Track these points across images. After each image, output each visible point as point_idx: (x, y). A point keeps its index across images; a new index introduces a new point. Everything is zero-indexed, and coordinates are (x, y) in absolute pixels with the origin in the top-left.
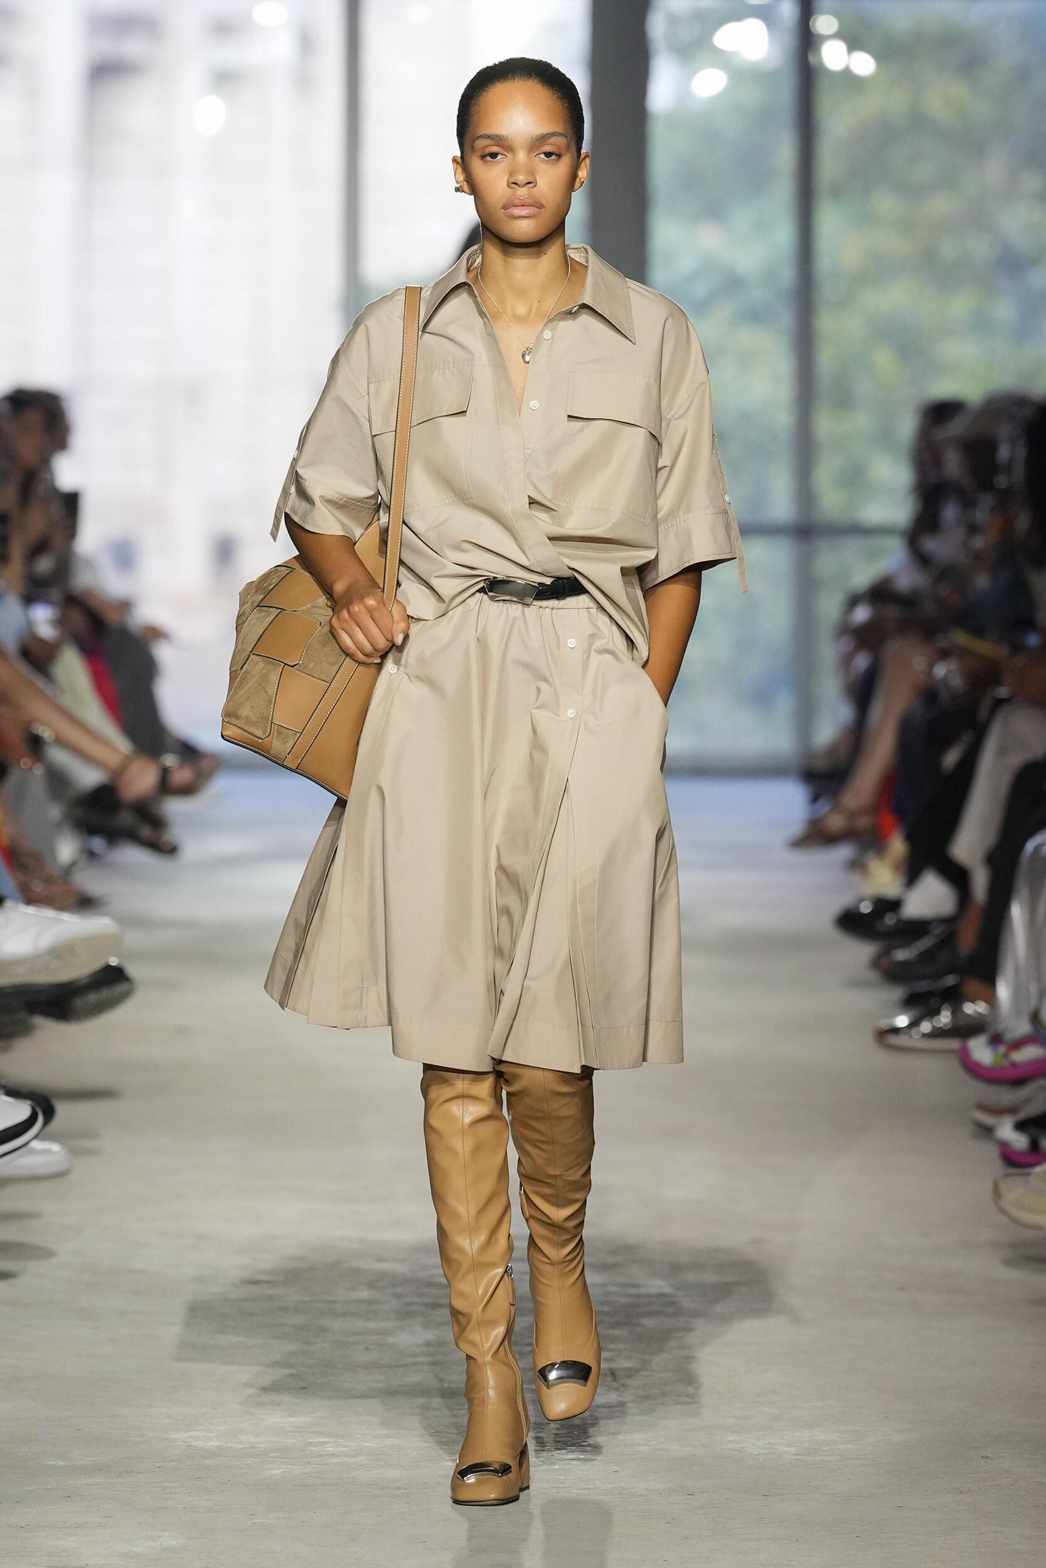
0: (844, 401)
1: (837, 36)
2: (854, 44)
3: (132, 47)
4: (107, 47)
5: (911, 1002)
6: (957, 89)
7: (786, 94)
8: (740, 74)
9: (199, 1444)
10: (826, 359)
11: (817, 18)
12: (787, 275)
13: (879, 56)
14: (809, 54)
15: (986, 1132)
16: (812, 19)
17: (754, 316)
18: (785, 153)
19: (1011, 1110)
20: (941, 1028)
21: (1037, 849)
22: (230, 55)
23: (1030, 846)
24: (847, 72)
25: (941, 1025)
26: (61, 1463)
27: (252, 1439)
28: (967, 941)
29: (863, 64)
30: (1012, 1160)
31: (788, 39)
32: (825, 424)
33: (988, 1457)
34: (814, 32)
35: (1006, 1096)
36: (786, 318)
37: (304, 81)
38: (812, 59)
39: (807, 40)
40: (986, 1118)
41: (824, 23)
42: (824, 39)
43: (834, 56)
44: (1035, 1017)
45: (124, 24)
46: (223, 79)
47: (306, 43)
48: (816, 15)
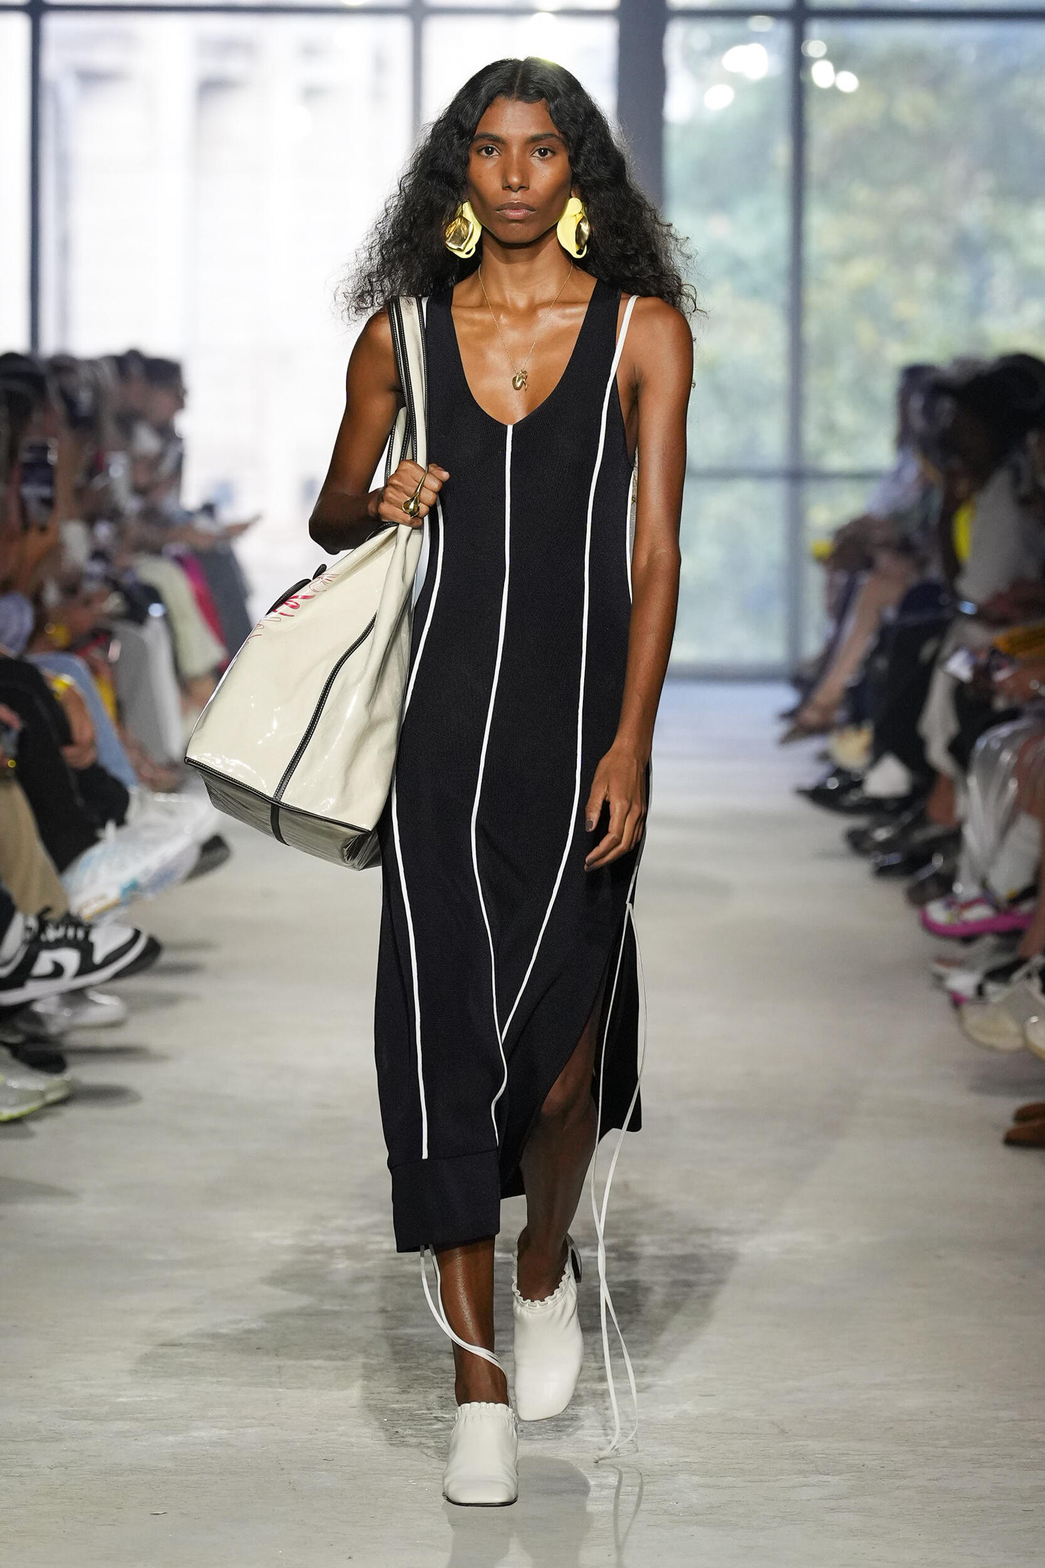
0: (829, 361)
1: (828, 57)
2: (840, 64)
3: (234, 66)
4: (213, 66)
6: (925, 100)
7: (782, 104)
8: (745, 89)
10: (812, 328)
11: (808, 43)
12: (782, 259)
13: (861, 74)
14: (801, 73)
16: (803, 44)
17: (755, 292)
18: (781, 152)
21: (987, 744)
22: (317, 72)
23: (981, 744)
24: (834, 91)
26: (160, 1258)
27: (321, 1238)
29: (848, 82)
31: (784, 58)
32: (814, 383)
33: (939, 1257)
34: (805, 55)
35: (959, 951)
36: (782, 292)
37: (378, 95)
38: (802, 77)
39: (799, 63)
40: (941, 969)
41: (815, 47)
42: (813, 60)
43: (822, 74)
44: (984, 883)
45: (228, 46)
46: (311, 92)
47: (379, 63)
48: (807, 41)
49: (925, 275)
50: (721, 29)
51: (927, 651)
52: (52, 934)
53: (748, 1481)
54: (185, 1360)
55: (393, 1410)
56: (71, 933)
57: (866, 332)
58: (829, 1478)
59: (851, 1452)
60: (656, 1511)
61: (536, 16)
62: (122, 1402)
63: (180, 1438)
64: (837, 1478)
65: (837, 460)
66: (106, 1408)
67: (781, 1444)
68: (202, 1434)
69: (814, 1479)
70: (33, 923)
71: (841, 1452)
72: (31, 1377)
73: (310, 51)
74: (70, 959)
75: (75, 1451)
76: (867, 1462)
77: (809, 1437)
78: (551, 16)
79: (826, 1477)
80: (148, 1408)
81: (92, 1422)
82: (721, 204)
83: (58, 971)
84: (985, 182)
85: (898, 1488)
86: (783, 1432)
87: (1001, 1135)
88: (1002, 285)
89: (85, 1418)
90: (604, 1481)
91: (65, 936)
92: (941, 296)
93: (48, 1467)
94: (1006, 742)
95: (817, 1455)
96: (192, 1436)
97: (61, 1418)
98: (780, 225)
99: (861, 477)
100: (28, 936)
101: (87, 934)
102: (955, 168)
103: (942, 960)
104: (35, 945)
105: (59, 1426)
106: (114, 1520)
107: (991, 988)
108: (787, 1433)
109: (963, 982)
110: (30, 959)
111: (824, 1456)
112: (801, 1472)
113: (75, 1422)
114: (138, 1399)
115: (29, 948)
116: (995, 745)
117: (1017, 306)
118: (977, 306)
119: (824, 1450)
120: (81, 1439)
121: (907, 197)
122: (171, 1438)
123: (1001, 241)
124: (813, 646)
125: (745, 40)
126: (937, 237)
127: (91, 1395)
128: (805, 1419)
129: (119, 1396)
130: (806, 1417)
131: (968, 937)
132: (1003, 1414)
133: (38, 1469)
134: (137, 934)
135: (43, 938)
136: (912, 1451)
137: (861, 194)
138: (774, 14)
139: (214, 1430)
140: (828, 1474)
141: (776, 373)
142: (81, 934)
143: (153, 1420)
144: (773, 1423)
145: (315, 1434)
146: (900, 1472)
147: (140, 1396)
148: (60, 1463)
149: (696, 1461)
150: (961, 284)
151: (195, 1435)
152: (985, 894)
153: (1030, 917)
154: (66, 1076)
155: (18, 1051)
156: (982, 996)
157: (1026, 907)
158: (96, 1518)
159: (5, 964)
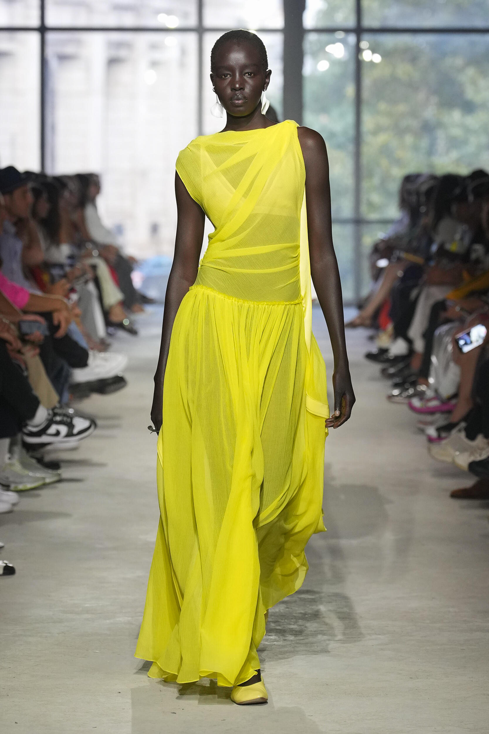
0: (371, 175)
1: (369, 49)
2: (374, 51)
3: (123, 53)
4: (114, 53)
5: (396, 386)
6: (408, 68)
7: (351, 69)
8: (334, 63)
12: (351, 132)
13: (382, 56)
14: (359, 55)
15: (422, 431)
16: (360, 43)
18: (350, 90)
19: (431, 423)
21: (440, 332)
22: (157, 55)
23: (437, 332)
24: (372, 63)
25: (409, 394)
26: (101, 546)
28: (416, 364)
29: (377, 58)
30: (431, 440)
31: (353, 50)
34: (360, 47)
35: (429, 418)
36: (351, 148)
37: (182, 65)
38: (360, 57)
39: (358, 50)
40: (421, 426)
41: (364, 44)
42: (363, 50)
43: (367, 56)
44: (436, 391)
45: (120, 45)
46: (154, 64)
47: (183, 52)
48: (361, 42)
49: (409, 139)
50: (324, 37)
51: (414, 293)
52: (58, 419)
53: (347, 638)
56: (65, 419)
57: (384, 162)
58: (379, 636)
59: (389, 626)
60: (309, 650)
62: (87, 606)
63: (112, 621)
64: (383, 636)
65: (373, 216)
66: (81, 609)
68: (121, 619)
69: (374, 637)
70: (51, 412)
71: (385, 626)
72: (49, 596)
73: (154, 47)
74: (63, 429)
75: (68, 627)
76: (395, 630)
80: (98, 609)
82: (324, 109)
83: (58, 433)
84: (434, 100)
85: (409, 640)
87: (449, 494)
88: (441, 143)
89: (72, 613)
90: (286, 638)
91: (63, 420)
92: (416, 148)
93: (57, 633)
94: (448, 333)
97: (62, 613)
98: (350, 118)
99: (385, 222)
100: (48, 417)
101: (71, 421)
102: (421, 95)
103: (421, 422)
104: (51, 421)
105: (62, 616)
106: (85, 655)
107: (443, 435)
109: (432, 432)
110: (47, 427)
111: (378, 627)
112: (368, 634)
113: (68, 615)
114: (94, 605)
115: (48, 422)
117: (448, 151)
118: (431, 151)
119: (378, 625)
120: (70, 621)
121: (401, 108)
122: (108, 621)
123: (441, 125)
124: (365, 292)
125: (333, 42)
126: (415, 124)
127: (74, 604)
129: (86, 604)
131: (432, 412)
132: (451, 610)
133: (53, 634)
135: (54, 419)
136: (415, 625)
137: (383, 106)
138: (347, 31)
139: (125, 617)
140: (380, 635)
141: (349, 181)
142: (69, 421)
143: (100, 613)
146: (410, 634)
148: (62, 632)
150: (424, 143)
151: (117, 619)
152: (437, 396)
153: (455, 406)
154: (59, 471)
155: (40, 461)
156: (440, 438)
157: (454, 402)
158: (77, 654)
159: (36, 426)
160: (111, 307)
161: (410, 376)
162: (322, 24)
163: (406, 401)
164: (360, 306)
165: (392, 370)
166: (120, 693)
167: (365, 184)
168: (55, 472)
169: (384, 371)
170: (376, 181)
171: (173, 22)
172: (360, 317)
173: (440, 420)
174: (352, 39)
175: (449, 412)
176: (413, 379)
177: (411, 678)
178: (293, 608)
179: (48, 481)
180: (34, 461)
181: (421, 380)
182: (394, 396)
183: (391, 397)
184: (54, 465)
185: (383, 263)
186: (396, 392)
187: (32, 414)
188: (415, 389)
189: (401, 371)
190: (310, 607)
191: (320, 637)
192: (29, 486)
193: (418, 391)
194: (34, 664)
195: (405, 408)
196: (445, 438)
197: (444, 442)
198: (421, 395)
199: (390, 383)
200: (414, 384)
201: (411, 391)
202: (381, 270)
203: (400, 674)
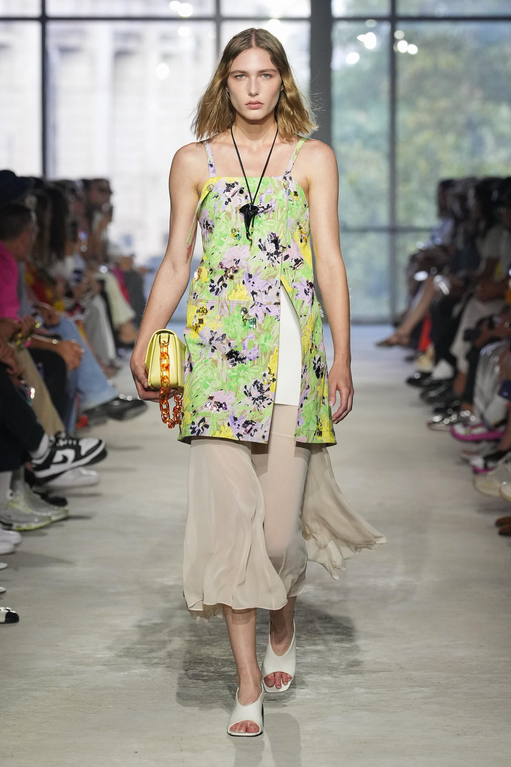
0: (407, 179)
1: (404, 39)
2: (410, 40)
3: (131, 45)
4: (121, 45)
5: (437, 411)
6: (451, 58)
7: (385, 61)
8: (365, 54)
9: (166, 583)
13: (420, 46)
14: (394, 46)
15: (466, 462)
16: (395, 33)
18: (384, 85)
19: (477, 453)
20: (452, 422)
21: (486, 352)
22: (169, 47)
23: (483, 352)
24: (407, 54)
25: (452, 421)
26: (113, 591)
28: (459, 388)
29: (413, 49)
30: (476, 471)
31: (386, 40)
33: (469, 587)
34: (395, 37)
35: (474, 447)
36: (386, 147)
37: (197, 57)
38: (395, 49)
39: (393, 41)
40: (466, 456)
41: (399, 34)
42: (399, 40)
43: (403, 47)
44: (482, 417)
45: (127, 36)
46: (166, 57)
47: (199, 43)
48: (397, 31)
49: (450, 138)
50: (356, 26)
51: (457, 310)
52: (62, 443)
53: (387, 691)
54: (127, 637)
55: (223, 660)
56: (70, 442)
57: (422, 165)
59: (433, 677)
61: (271, 21)
62: (99, 657)
63: (126, 673)
64: (427, 689)
66: (92, 660)
67: (401, 674)
68: (136, 671)
69: (416, 689)
70: (53, 438)
71: (428, 677)
72: (57, 646)
73: (165, 38)
74: (70, 454)
75: (78, 680)
76: (440, 682)
77: (413, 670)
78: (278, 21)
79: (422, 688)
80: (111, 660)
81: (85, 666)
82: (361, 105)
83: (65, 460)
84: (479, 93)
85: (455, 693)
86: (402, 668)
87: (496, 532)
88: (489, 141)
89: (82, 665)
90: (319, 691)
91: (68, 444)
92: (457, 148)
93: (66, 687)
94: (494, 352)
95: (417, 678)
96: (131, 672)
97: (71, 664)
98: (384, 116)
100: (51, 444)
101: (78, 442)
102: (464, 89)
103: (465, 452)
104: (54, 448)
105: (71, 668)
106: (97, 711)
107: (491, 464)
108: (403, 668)
109: (478, 462)
110: (52, 455)
111: (421, 678)
112: (410, 686)
113: (78, 667)
114: (106, 656)
115: (51, 450)
116: (489, 353)
117: (496, 151)
119: (420, 676)
120: (81, 674)
121: (443, 103)
122: (122, 673)
123: (486, 122)
124: (401, 307)
125: (365, 32)
127: (84, 654)
128: (412, 662)
129: (98, 654)
130: (412, 661)
131: (477, 440)
132: (502, 659)
133: (62, 688)
134: (100, 442)
135: (57, 445)
136: (462, 676)
137: (422, 103)
138: (379, 19)
139: (141, 669)
140: (423, 687)
141: (384, 185)
142: (75, 443)
143: (113, 665)
144: (397, 664)
145: (188, 671)
146: (456, 686)
147: (107, 654)
148: (71, 685)
149: (362, 681)
150: (467, 142)
151: (133, 672)
152: (483, 422)
153: (504, 433)
154: (66, 508)
155: (45, 496)
156: (486, 468)
157: (502, 429)
158: (89, 710)
159: (41, 458)
160: (121, 326)
161: (453, 400)
162: (352, 13)
163: (448, 428)
164: (397, 323)
165: (433, 394)
166: (136, 752)
167: (402, 189)
168: (62, 509)
169: (423, 395)
170: (414, 185)
171: (186, 11)
172: (396, 335)
173: (486, 448)
174: (386, 27)
175: (497, 440)
176: (456, 403)
177: (458, 735)
178: (326, 658)
179: (54, 518)
180: (38, 497)
181: (465, 405)
182: (435, 423)
183: (431, 424)
184: (61, 502)
185: (421, 276)
186: (437, 418)
187: (36, 445)
188: (458, 415)
189: (442, 394)
190: (345, 657)
191: (356, 689)
192: (33, 526)
193: (462, 417)
194: (41, 722)
195: (448, 436)
196: (492, 469)
197: (490, 473)
198: (465, 422)
199: (430, 408)
200: (457, 410)
201: (454, 418)
202: (420, 284)
203: (445, 730)
